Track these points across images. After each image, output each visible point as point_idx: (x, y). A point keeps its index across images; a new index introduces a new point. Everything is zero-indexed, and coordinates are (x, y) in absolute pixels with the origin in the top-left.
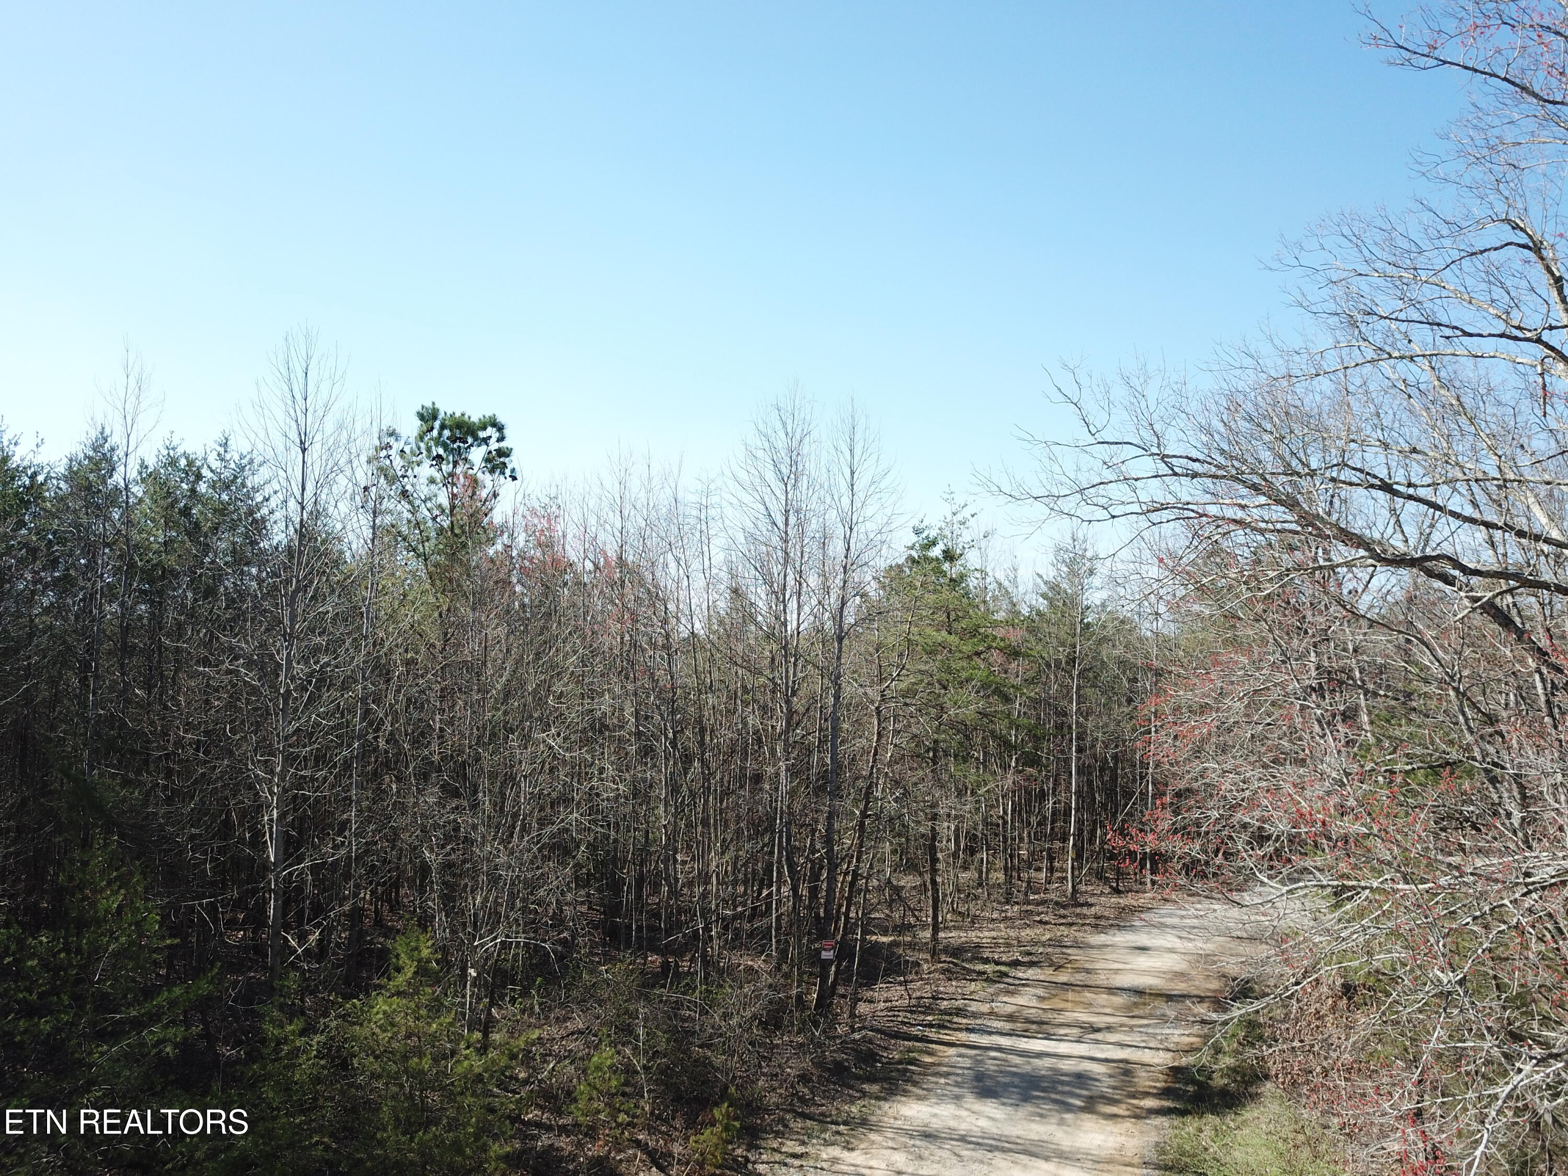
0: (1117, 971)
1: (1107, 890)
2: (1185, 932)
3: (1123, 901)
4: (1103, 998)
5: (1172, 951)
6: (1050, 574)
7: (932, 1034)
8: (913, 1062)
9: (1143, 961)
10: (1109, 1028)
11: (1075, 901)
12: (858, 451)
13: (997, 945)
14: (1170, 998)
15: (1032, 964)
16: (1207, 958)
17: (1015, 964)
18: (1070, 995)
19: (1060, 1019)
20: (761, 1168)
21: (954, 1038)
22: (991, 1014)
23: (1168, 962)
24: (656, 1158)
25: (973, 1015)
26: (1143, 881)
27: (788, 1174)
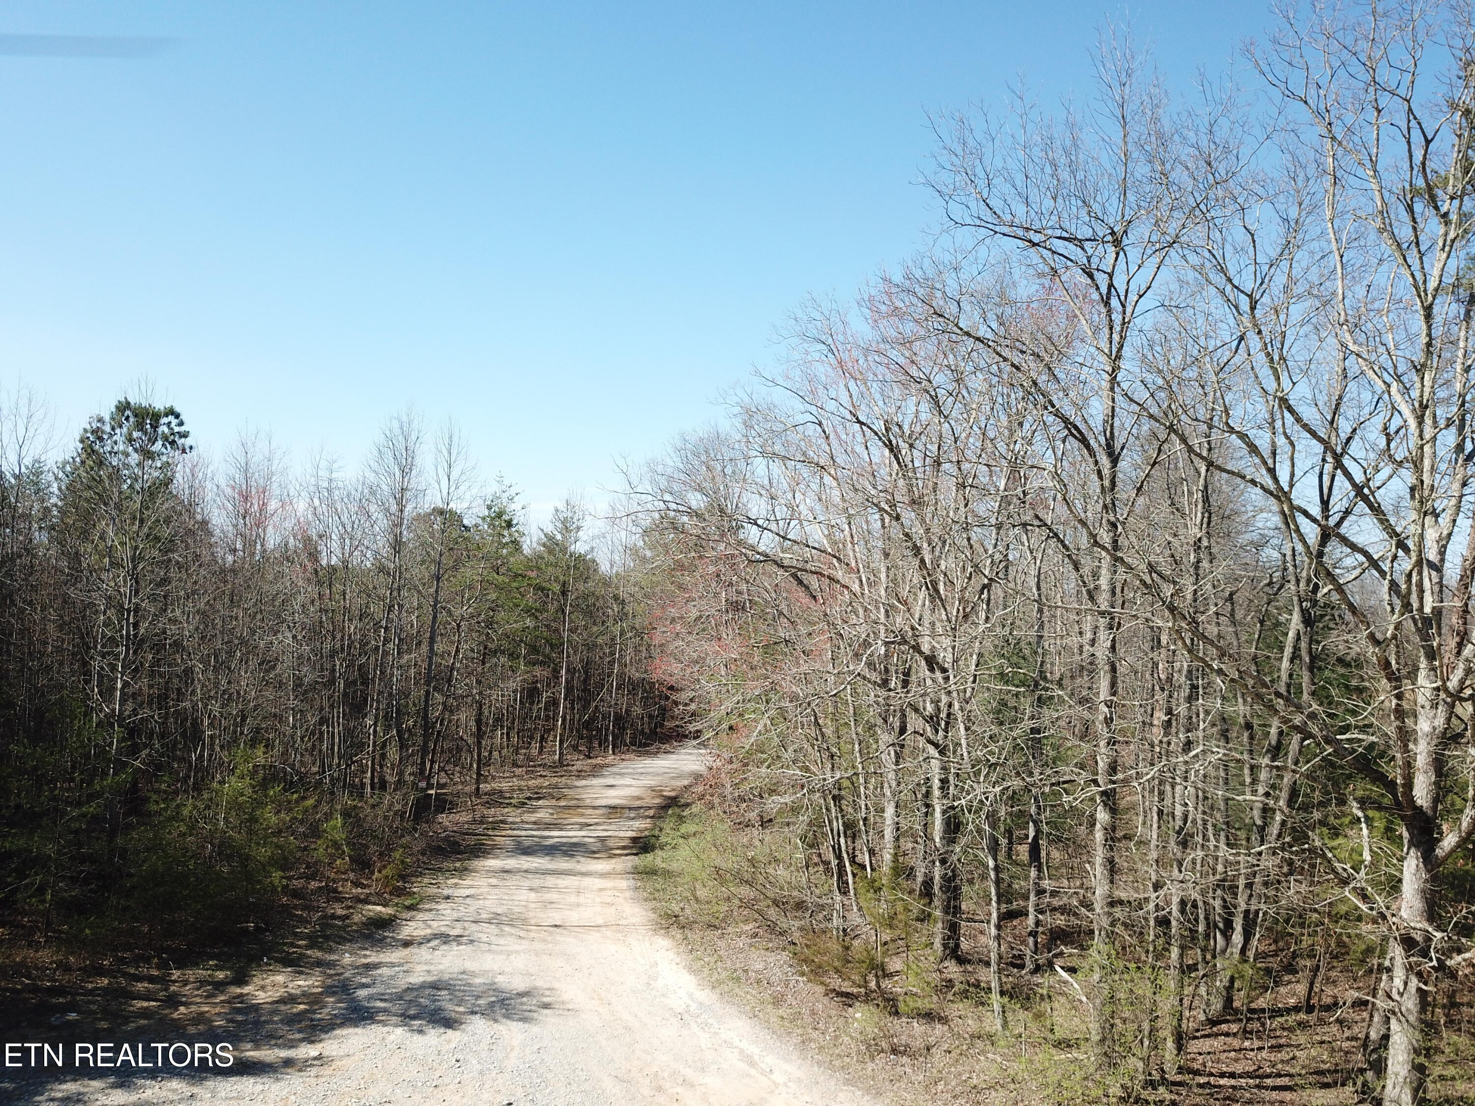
0: (596, 798)
1: (582, 757)
2: (634, 775)
3: (594, 761)
4: (590, 811)
5: (630, 786)
6: (549, 529)
7: (490, 832)
8: (483, 844)
9: (612, 792)
10: (596, 824)
11: (561, 763)
12: (454, 453)
13: (514, 790)
14: (630, 809)
15: (539, 799)
16: (652, 789)
17: (529, 798)
18: (571, 811)
19: (566, 822)
20: (415, 890)
21: (504, 833)
22: (522, 822)
23: (628, 792)
24: (357, 884)
25: (512, 823)
26: (606, 750)
27: (433, 890)
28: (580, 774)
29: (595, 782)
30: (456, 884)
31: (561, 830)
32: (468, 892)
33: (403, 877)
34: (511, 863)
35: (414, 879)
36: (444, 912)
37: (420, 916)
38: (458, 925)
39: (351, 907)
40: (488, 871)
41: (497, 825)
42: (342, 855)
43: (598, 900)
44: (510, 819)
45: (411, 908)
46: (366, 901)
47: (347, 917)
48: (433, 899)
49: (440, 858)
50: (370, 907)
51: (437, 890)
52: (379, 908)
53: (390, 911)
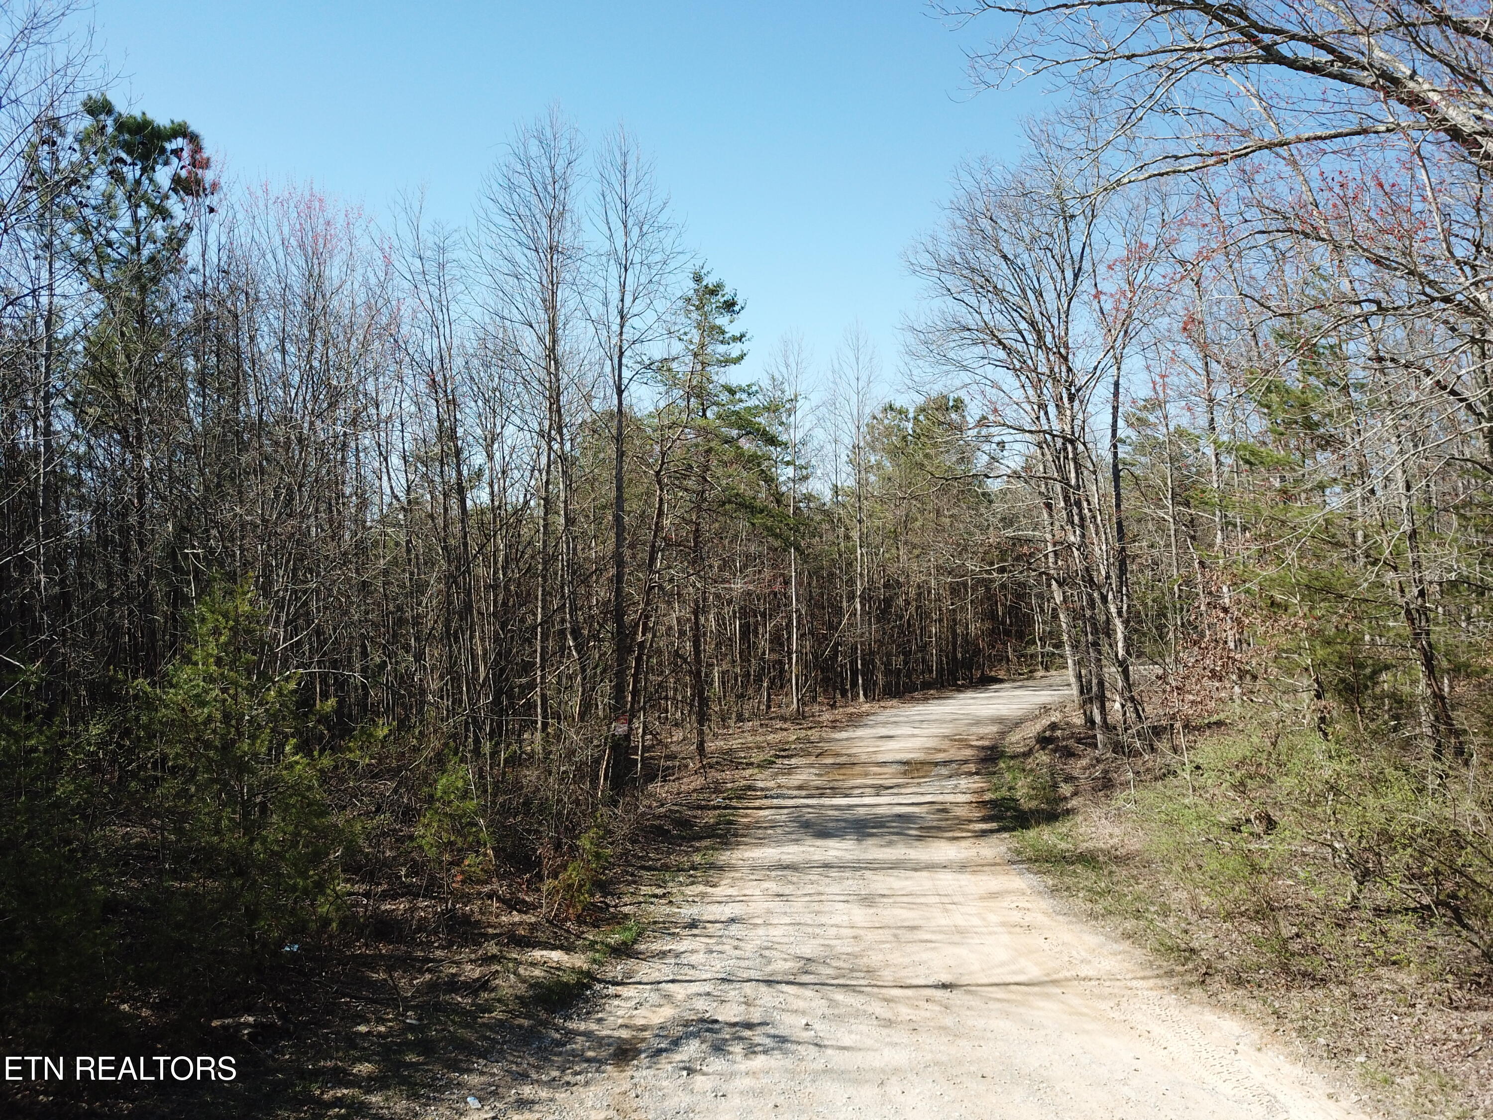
1: (826, 707)
2: (911, 724)
3: (845, 710)
4: (876, 770)
5: (915, 736)
7: (737, 804)
8: (732, 823)
9: (894, 745)
10: (898, 786)
11: (801, 714)
13: (750, 748)
14: (935, 764)
15: (791, 756)
16: (951, 738)
18: (847, 770)
19: (847, 786)
20: (626, 910)
21: (757, 803)
22: (779, 787)
23: (918, 743)
24: (512, 904)
25: (762, 789)
26: (855, 697)
27: (660, 910)
28: (834, 725)
29: (860, 732)
30: (703, 895)
31: (847, 796)
32: (727, 911)
33: (604, 887)
34: (791, 852)
35: (623, 888)
36: (694, 959)
37: (646, 970)
38: (732, 993)
39: (493, 959)
40: (753, 868)
41: (746, 792)
42: (476, 846)
43: (993, 918)
44: (760, 784)
45: (624, 951)
46: (527, 943)
47: (483, 985)
48: (665, 928)
49: (664, 847)
50: (538, 954)
51: (668, 910)
52: (556, 956)
53: (579, 961)
